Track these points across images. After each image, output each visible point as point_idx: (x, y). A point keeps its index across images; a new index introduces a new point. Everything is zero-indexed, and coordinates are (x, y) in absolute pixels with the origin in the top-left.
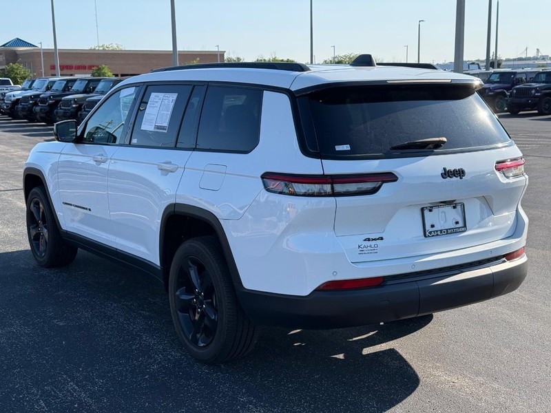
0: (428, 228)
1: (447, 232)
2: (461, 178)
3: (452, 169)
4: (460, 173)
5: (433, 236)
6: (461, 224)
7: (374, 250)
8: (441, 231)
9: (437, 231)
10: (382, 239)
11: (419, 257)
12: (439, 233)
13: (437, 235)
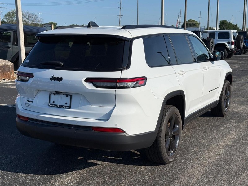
0: (51, 102)
1: (59, 106)
2: (59, 82)
3: (57, 77)
4: (60, 79)
5: (52, 106)
6: (68, 105)
7: (29, 106)
8: (56, 105)
9: (54, 105)
10: (32, 102)
11: (41, 114)
12: (55, 106)
13: (54, 107)
